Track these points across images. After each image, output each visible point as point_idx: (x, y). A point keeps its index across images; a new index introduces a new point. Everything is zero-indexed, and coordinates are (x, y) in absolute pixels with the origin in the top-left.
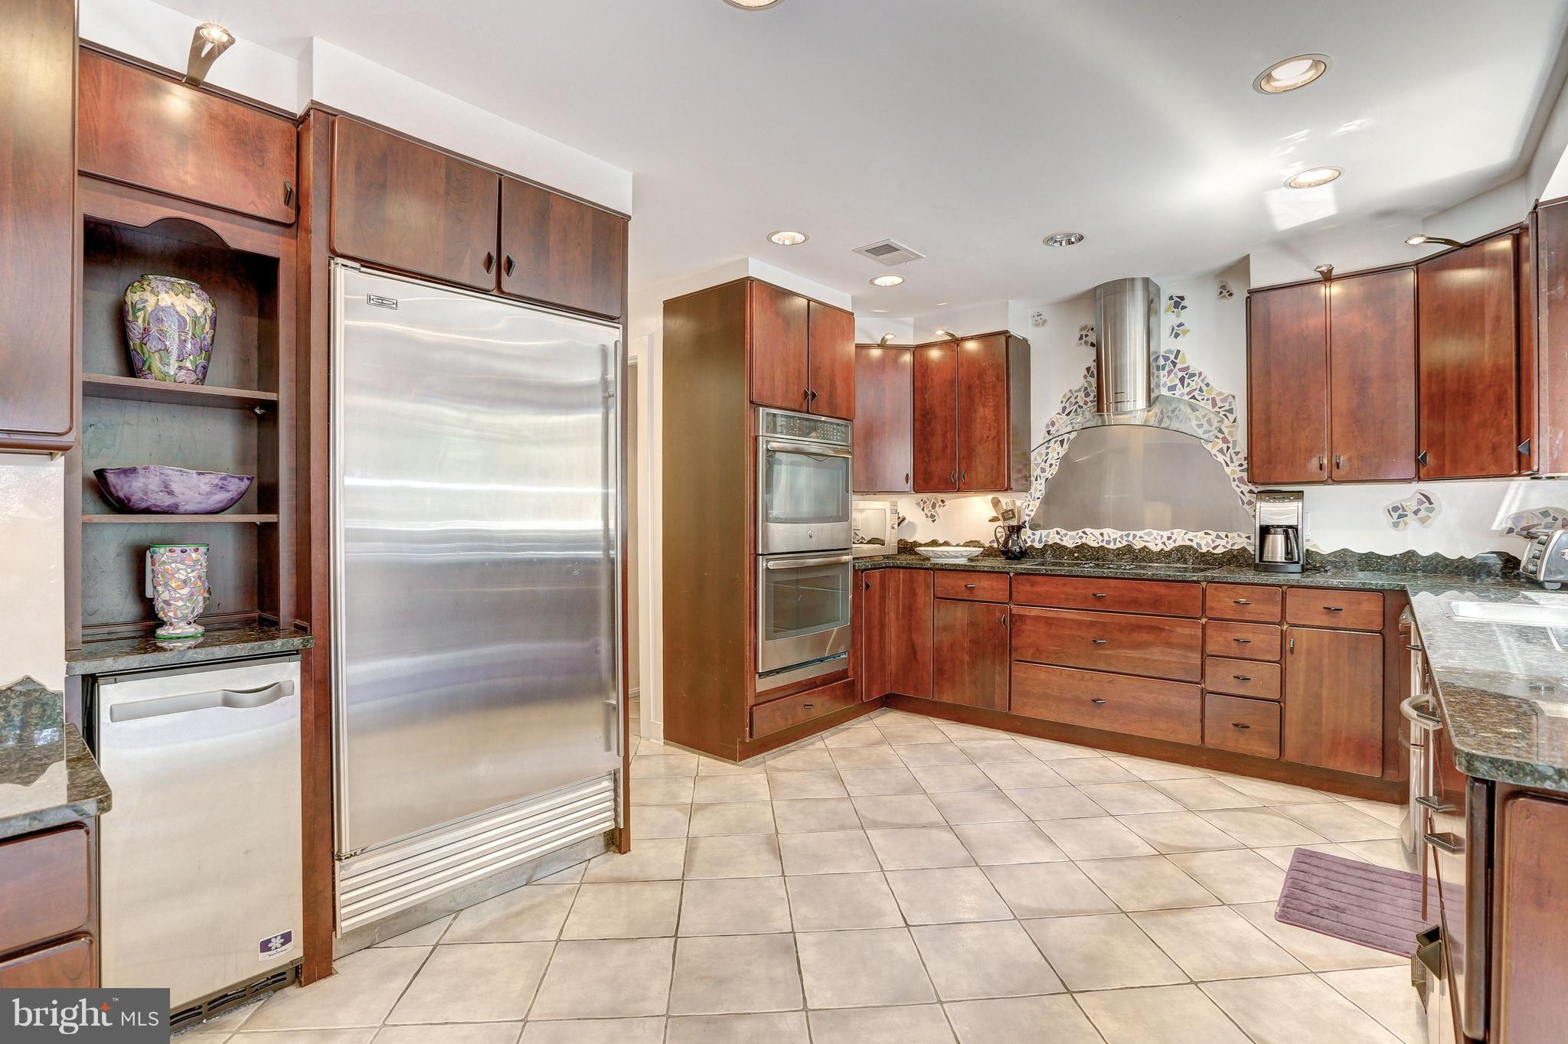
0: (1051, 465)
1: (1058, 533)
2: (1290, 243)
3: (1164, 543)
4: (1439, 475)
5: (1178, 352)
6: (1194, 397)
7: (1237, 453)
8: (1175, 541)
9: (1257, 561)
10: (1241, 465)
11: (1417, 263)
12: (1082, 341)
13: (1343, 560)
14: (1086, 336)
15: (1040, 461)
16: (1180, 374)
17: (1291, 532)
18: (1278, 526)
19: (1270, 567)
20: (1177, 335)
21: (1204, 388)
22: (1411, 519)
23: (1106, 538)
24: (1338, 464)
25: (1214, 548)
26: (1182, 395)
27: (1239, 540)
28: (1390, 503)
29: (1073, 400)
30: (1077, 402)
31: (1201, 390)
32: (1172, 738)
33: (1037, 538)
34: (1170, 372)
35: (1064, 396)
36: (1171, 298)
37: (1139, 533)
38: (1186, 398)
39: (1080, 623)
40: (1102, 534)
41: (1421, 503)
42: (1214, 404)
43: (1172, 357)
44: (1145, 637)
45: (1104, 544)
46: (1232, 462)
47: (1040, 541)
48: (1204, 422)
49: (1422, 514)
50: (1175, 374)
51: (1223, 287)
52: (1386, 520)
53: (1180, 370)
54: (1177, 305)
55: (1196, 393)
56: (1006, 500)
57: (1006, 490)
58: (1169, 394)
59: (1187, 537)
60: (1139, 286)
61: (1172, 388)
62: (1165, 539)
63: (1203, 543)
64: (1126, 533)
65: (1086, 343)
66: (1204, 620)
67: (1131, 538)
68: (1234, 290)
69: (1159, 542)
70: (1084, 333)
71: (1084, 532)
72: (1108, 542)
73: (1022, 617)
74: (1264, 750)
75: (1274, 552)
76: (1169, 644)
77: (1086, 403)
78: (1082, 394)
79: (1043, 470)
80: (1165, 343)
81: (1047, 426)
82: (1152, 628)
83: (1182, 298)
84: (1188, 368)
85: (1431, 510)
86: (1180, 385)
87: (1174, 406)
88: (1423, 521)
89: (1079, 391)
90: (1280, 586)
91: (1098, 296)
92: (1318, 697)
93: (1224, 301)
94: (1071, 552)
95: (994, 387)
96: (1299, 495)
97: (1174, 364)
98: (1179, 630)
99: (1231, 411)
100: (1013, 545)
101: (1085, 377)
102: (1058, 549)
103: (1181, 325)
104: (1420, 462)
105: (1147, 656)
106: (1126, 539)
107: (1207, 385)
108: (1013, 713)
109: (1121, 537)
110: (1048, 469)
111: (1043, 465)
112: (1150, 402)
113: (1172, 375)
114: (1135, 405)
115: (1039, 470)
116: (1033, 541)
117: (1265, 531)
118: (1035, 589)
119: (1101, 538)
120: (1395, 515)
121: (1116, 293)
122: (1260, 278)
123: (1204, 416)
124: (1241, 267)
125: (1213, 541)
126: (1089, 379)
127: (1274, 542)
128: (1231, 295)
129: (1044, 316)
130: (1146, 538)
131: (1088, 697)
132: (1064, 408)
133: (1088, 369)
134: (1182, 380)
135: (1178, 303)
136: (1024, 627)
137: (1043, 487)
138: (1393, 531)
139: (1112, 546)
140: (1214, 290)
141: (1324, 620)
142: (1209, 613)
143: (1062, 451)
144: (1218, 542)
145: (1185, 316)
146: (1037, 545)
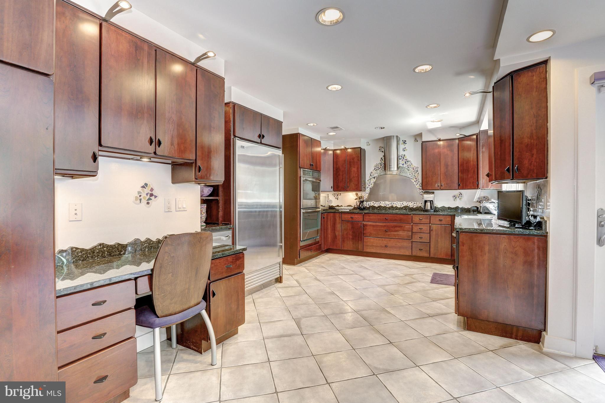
0: (371, 184)
1: (373, 203)
2: (432, 131)
3: (401, 205)
4: (463, 189)
5: (405, 155)
6: (408, 167)
7: (419, 182)
8: (404, 205)
9: (424, 209)
10: (420, 185)
11: (458, 139)
12: (380, 151)
13: (443, 209)
14: (381, 149)
15: (368, 183)
16: (405, 161)
17: (431, 202)
18: (429, 201)
19: (427, 211)
20: (404, 151)
21: (411, 165)
22: (458, 199)
23: (386, 204)
24: (442, 185)
25: (413, 206)
26: (405, 166)
27: (420, 204)
28: (453, 195)
29: (377, 166)
30: (378, 167)
31: (410, 165)
32: (405, 254)
33: (367, 204)
34: (402, 160)
35: (375, 166)
36: (403, 141)
37: (394, 203)
38: (407, 167)
39: (382, 226)
40: (385, 203)
41: (460, 195)
42: (413, 169)
43: (403, 156)
44: (398, 229)
45: (386, 206)
46: (418, 184)
47: (368, 205)
48: (411, 173)
49: (460, 197)
50: (404, 161)
51: (416, 139)
52: (452, 199)
53: (405, 160)
54: (404, 143)
55: (409, 166)
56: (360, 194)
57: (360, 191)
58: (402, 166)
59: (406, 204)
60: (395, 138)
61: (403, 164)
62: (401, 204)
63: (411, 205)
64: (391, 203)
65: (381, 151)
66: (412, 224)
67: (392, 204)
68: (418, 140)
69: (400, 205)
70: (380, 148)
71: (380, 202)
72: (387, 205)
73: (366, 225)
74: (426, 255)
75: (428, 207)
76: (404, 230)
77: (381, 167)
78: (380, 165)
79: (369, 185)
80: (401, 153)
81: (370, 173)
82: (400, 227)
83: (405, 141)
84: (407, 159)
85: (461, 197)
86: (405, 164)
87: (403, 169)
88: (460, 199)
89: (379, 164)
90: (429, 215)
91: (385, 140)
92: (438, 241)
93: (416, 143)
94: (377, 208)
95: (357, 162)
96: (433, 193)
97: (404, 158)
98: (406, 227)
99: (417, 171)
100: (361, 206)
101: (381, 160)
102: (373, 207)
103: (405, 148)
104: (459, 185)
105: (398, 234)
106: (391, 204)
107: (412, 164)
108: (364, 251)
109: (390, 204)
110: (370, 185)
111: (369, 184)
112: (398, 168)
113: (403, 161)
114: (394, 169)
115: (368, 186)
116: (366, 205)
117: (426, 202)
118: (370, 217)
119: (385, 204)
120: (454, 198)
121: (389, 139)
122: (424, 139)
123: (411, 172)
124: (420, 135)
125: (413, 204)
126: (382, 161)
127: (428, 204)
128: (417, 141)
129: (369, 143)
130: (396, 204)
131: (384, 245)
132: (375, 169)
133: (381, 158)
134: (405, 162)
135: (405, 142)
136: (367, 228)
137: (369, 190)
138: (454, 202)
139: (388, 206)
140: (413, 140)
141: (439, 223)
142: (413, 222)
143: (374, 180)
144: (414, 205)
145: (406, 146)
146: (367, 206)
